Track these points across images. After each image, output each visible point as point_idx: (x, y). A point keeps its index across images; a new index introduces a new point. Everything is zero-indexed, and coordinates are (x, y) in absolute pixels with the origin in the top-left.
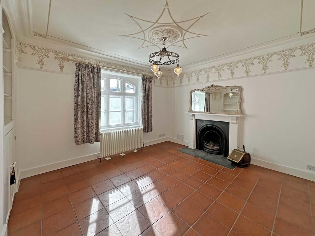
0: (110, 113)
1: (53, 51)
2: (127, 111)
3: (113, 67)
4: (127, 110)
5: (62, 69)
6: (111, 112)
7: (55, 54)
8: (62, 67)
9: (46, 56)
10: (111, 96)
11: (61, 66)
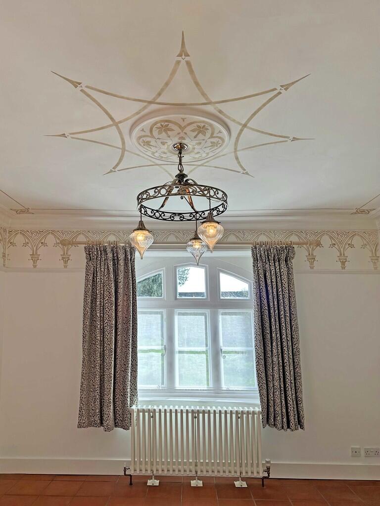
0: (177, 356)
1: (53, 232)
2: (225, 352)
3: (172, 238)
4: (224, 349)
5: (66, 262)
6: (180, 352)
7: (55, 236)
8: (66, 259)
9: (42, 243)
10: (177, 311)
11: (64, 256)
